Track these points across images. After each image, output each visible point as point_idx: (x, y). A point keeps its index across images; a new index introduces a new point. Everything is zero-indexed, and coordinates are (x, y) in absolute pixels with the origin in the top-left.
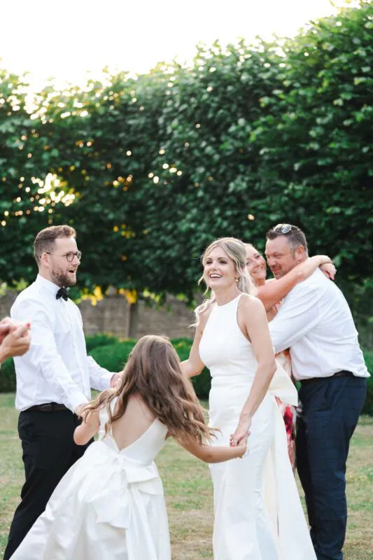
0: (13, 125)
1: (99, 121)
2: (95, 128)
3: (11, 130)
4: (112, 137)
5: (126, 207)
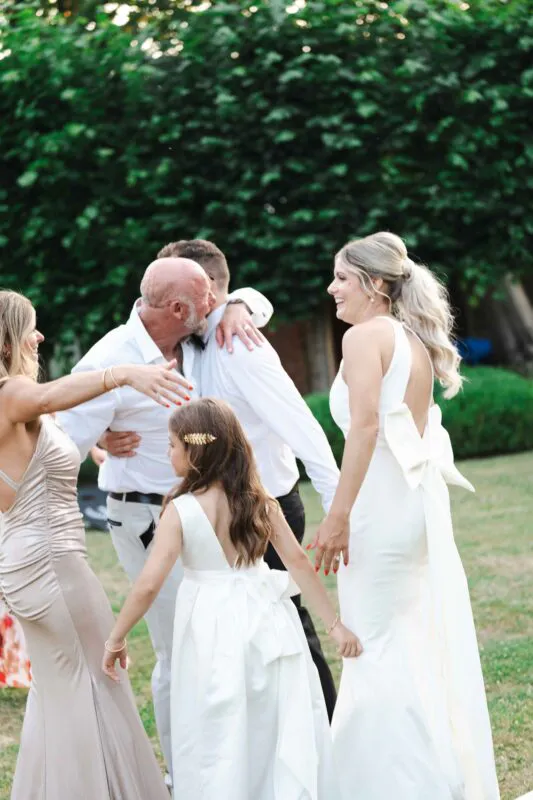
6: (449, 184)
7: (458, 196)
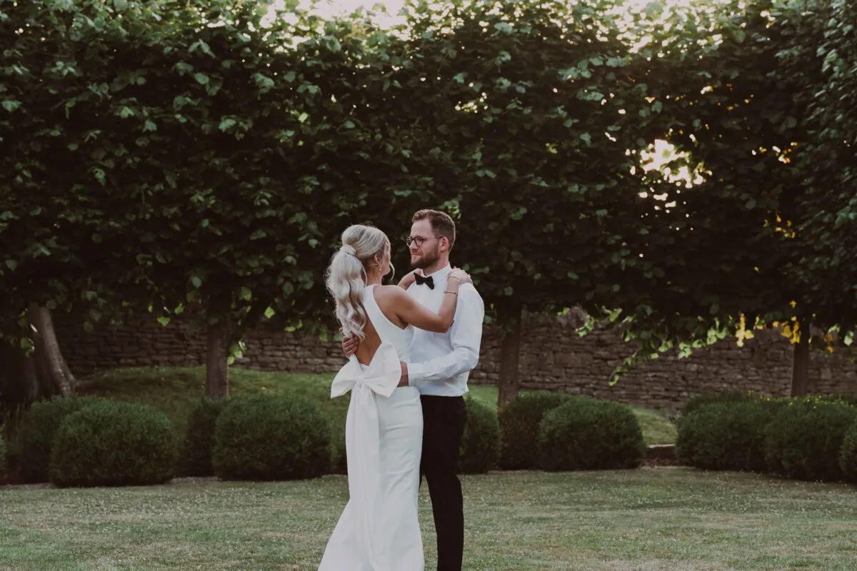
0: (590, 66)
1: (738, 53)
2: (731, 65)
3: (586, 74)
4: (760, 78)
5: (779, 189)
6: (80, 198)
7: (91, 212)
